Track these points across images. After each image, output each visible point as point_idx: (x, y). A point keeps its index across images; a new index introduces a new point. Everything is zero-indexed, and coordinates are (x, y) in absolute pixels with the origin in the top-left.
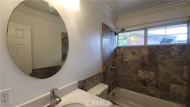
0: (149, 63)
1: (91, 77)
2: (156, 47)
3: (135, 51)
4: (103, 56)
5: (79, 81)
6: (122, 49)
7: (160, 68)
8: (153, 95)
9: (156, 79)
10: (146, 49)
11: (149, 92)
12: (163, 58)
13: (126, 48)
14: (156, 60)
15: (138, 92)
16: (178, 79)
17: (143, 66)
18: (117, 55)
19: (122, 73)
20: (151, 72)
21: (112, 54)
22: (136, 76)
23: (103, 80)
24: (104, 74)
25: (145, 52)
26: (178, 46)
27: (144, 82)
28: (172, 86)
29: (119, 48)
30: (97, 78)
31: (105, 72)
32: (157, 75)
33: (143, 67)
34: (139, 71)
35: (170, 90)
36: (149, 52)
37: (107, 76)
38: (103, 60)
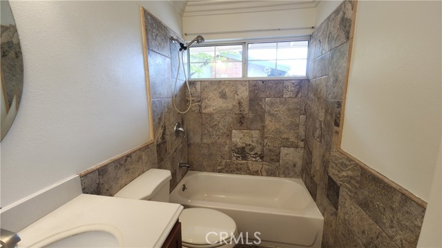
0: (251, 115)
1: (122, 158)
2: (261, 83)
3: (227, 91)
4: (154, 102)
5: (83, 172)
6: (198, 86)
7: (267, 122)
8: (256, 173)
9: (261, 144)
10: (245, 85)
11: (250, 168)
12: (272, 104)
13: (207, 83)
14: (262, 108)
15: (231, 172)
16: (292, 139)
17: (241, 121)
18: (188, 101)
19: (201, 139)
20: (253, 132)
21: (176, 96)
22: (228, 142)
23: (156, 161)
24: (158, 146)
25: (244, 93)
26: (293, 81)
27: (242, 152)
28: (284, 151)
29: (192, 83)
30: (140, 158)
31: (160, 141)
32: (263, 137)
33: (241, 123)
34: (234, 131)
35: (281, 158)
36: (250, 92)
37: (166, 149)
38: (153, 112)
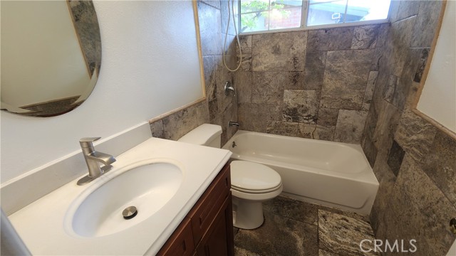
0: (307, 73)
1: (180, 111)
2: (323, 32)
3: (281, 44)
4: (205, 60)
5: (151, 120)
6: (249, 41)
7: (326, 80)
8: (307, 136)
9: (316, 105)
10: (303, 36)
11: (301, 130)
12: (335, 58)
13: (259, 37)
14: (322, 64)
15: (281, 133)
16: (355, 100)
17: (295, 80)
18: (238, 59)
19: (251, 99)
20: (308, 92)
21: (226, 52)
22: (279, 102)
23: (209, 117)
24: (210, 103)
25: (301, 46)
26: (367, 27)
27: (294, 114)
28: (343, 113)
29: (243, 38)
30: (194, 113)
31: (211, 98)
32: (319, 97)
33: (295, 82)
34: (286, 91)
35: (338, 121)
36: (309, 44)
37: (217, 107)
38: (205, 69)
